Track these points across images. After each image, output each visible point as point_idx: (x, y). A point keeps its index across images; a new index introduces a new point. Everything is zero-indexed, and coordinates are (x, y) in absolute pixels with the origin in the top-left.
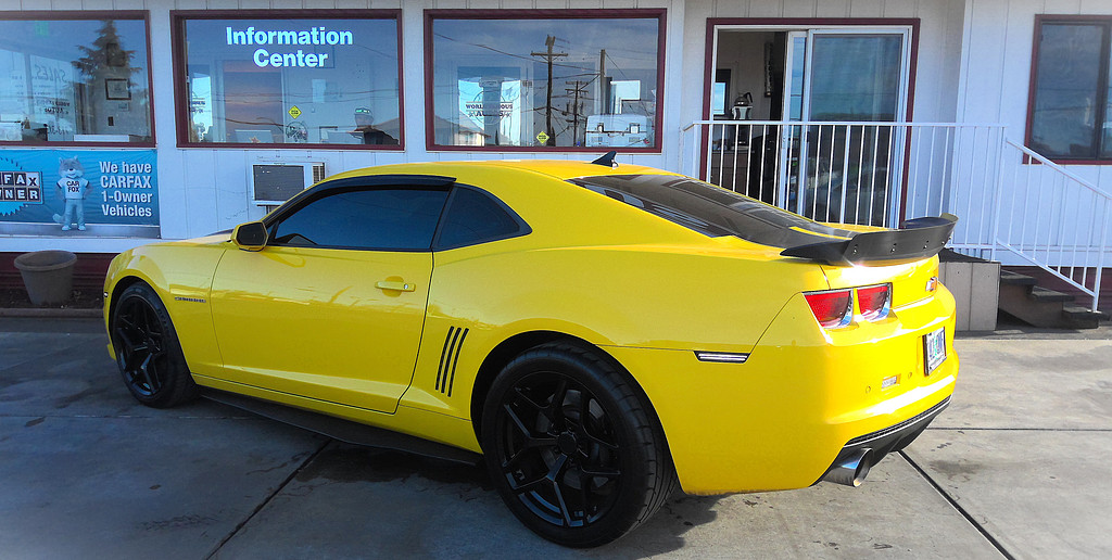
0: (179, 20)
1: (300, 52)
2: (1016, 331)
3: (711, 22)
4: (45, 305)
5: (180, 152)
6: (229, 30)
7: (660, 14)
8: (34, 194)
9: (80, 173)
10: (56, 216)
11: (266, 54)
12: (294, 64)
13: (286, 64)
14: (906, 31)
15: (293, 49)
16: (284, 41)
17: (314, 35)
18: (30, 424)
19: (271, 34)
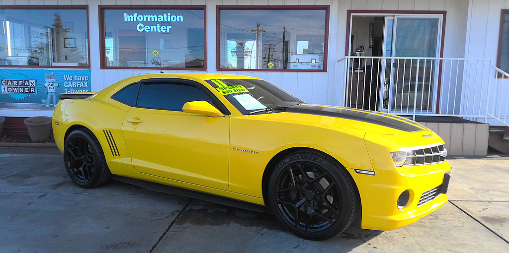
0: (102, 9)
1: (158, 25)
2: (496, 156)
3: (349, 12)
4: (38, 142)
5: (102, 71)
6: (125, 14)
7: (326, 8)
8: (33, 90)
9: (54, 80)
10: (43, 101)
11: (142, 26)
12: (155, 31)
13: (152, 30)
14: (441, 16)
15: (155, 23)
16: (151, 20)
17: (165, 17)
18: (40, 197)
19: (145, 17)
